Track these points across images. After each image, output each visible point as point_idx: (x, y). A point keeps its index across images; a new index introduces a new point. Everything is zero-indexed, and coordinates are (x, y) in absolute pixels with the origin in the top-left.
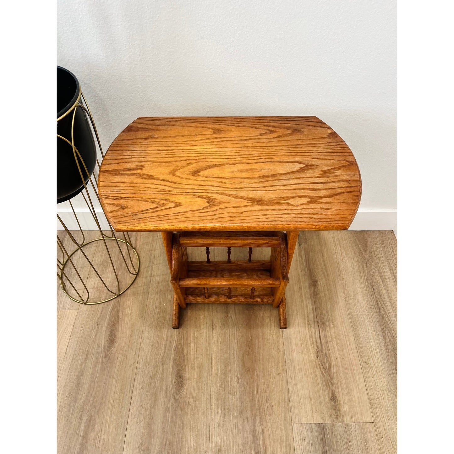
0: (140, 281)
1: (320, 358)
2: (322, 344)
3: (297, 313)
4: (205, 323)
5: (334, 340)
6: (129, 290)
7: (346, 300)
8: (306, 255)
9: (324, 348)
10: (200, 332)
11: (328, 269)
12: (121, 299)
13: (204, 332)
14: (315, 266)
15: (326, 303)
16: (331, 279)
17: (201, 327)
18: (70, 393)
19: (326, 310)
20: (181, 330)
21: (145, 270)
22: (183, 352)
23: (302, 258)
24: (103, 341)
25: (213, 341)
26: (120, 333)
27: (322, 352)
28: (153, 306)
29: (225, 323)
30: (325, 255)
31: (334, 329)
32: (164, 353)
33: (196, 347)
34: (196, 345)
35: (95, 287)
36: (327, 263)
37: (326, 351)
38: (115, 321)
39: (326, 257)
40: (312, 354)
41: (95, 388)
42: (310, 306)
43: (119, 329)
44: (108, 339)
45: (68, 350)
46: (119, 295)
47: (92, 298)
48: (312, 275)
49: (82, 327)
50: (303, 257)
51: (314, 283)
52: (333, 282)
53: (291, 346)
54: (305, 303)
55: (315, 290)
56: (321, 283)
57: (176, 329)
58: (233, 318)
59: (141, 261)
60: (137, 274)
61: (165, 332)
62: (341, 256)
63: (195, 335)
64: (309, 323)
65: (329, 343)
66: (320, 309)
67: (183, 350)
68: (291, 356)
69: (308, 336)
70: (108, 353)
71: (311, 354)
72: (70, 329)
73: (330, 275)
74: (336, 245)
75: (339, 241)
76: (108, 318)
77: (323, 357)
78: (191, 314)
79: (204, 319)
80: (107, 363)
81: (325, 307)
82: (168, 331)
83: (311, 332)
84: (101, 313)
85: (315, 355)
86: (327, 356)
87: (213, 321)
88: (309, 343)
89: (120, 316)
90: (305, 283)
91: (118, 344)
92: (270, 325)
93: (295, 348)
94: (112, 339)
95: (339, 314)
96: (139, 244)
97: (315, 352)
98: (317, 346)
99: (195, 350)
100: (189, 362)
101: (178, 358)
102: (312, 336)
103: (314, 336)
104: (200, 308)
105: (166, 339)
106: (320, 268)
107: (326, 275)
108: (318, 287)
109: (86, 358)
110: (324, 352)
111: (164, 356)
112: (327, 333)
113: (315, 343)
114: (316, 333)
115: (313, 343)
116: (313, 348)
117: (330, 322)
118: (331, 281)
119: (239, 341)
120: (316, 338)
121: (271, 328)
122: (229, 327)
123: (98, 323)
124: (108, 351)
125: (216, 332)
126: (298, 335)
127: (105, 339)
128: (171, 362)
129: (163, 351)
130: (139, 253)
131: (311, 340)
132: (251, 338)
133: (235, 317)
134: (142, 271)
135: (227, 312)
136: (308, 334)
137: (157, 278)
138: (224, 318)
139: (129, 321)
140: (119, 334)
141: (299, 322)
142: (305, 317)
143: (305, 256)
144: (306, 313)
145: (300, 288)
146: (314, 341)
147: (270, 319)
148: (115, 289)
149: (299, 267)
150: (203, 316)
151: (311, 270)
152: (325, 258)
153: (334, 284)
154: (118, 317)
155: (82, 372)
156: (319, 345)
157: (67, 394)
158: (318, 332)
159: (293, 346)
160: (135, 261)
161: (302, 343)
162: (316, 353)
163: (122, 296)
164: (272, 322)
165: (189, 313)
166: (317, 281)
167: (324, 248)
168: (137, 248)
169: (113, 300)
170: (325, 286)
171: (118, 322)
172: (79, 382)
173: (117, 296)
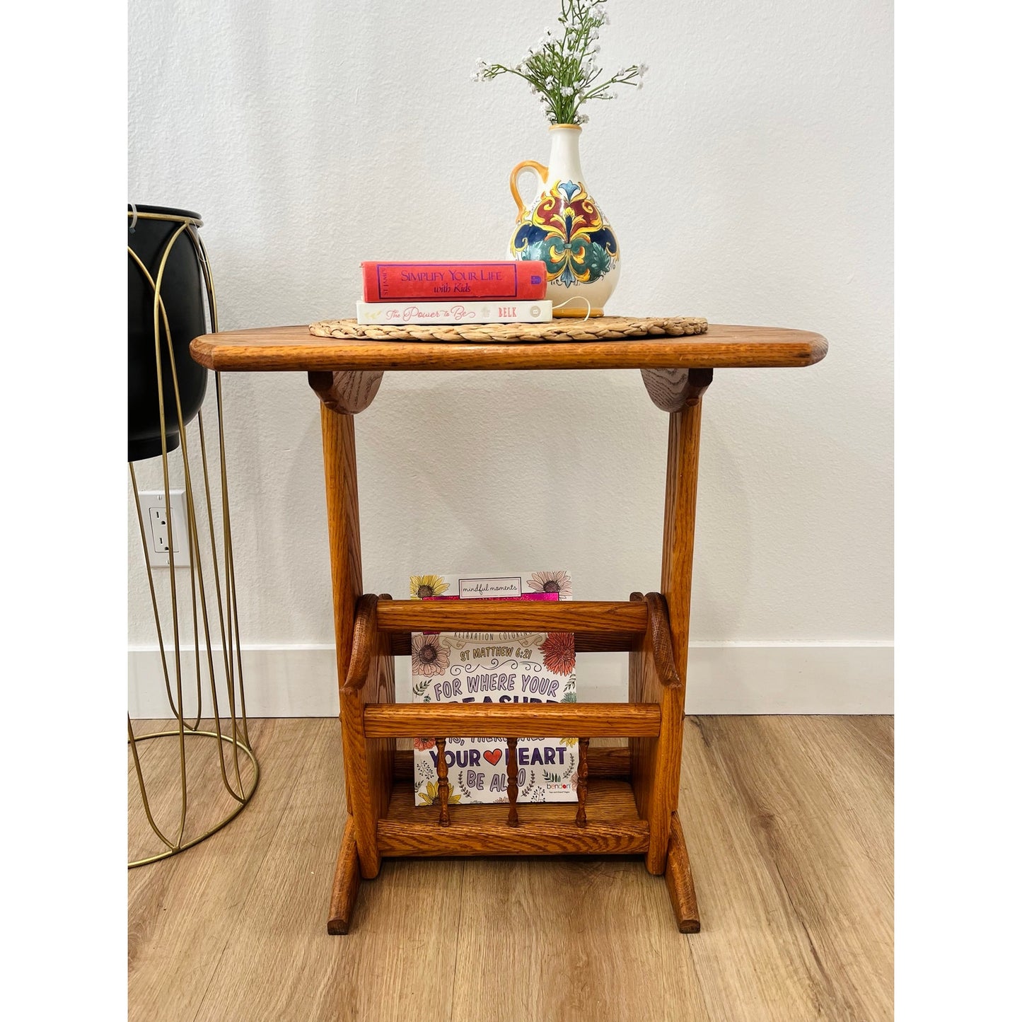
0: (248, 818)
1: (829, 1012)
2: (828, 972)
3: (728, 891)
4: (436, 918)
5: (863, 959)
6: (212, 841)
7: (871, 860)
8: (728, 762)
9: (835, 984)
10: (417, 944)
11: (796, 788)
12: (183, 860)
13: (431, 943)
14: (759, 784)
15: (812, 867)
16: (812, 811)
17: (422, 930)
19: (815, 885)
20: (354, 938)
21: (271, 796)
22: (354, 1002)
23: (717, 767)
25: (460, 967)
26: (153, 944)
27: (831, 993)
28: (275, 877)
29: (499, 918)
30: (781, 759)
31: (856, 930)
32: (288, 1004)
33: (398, 987)
34: (399, 981)
36: (791, 777)
37: (843, 991)
38: (146, 914)
39: (786, 767)
40: (799, 1002)
42: (765, 874)
43: (152, 934)
46: (178, 852)
48: (755, 803)
50: (720, 765)
51: (764, 821)
52: (818, 817)
53: (723, 981)
54: (746, 866)
55: (771, 837)
56: (785, 820)
57: (337, 938)
58: (525, 905)
59: (263, 778)
60: (246, 803)
61: (300, 946)
62: (827, 763)
63: (401, 951)
64: (770, 917)
65: (848, 968)
66: (796, 880)
67: (353, 993)
68: (727, 1009)
69: (776, 952)
71: (795, 1001)
73: (807, 803)
74: (805, 742)
75: (812, 734)
77: (837, 1008)
78: (392, 896)
79: (432, 907)
81: (812, 878)
82: (310, 943)
83: (781, 941)
85: (810, 1005)
86: (850, 1007)
87: (459, 913)
88: (783, 971)
89: (167, 903)
90: (739, 824)
91: (138, 975)
92: (645, 924)
93: (738, 985)
95: (861, 891)
96: (264, 742)
97: (808, 996)
98: (810, 978)
99: (396, 996)
102: (788, 952)
103: (794, 953)
104: (422, 881)
105: (299, 964)
106: (774, 789)
107: (795, 803)
108: (777, 831)
110: (839, 995)
111: (284, 1012)
112: (835, 944)
113: (802, 970)
114: (801, 944)
115: (796, 971)
116: (798, 985)
117: (838, 914)
118: (815, 816)
119: (545, 968)
120: (801, 956)
121: (648, 930)
122: (511, 929)
125: (469, 944)
126: (743, 951)
129: (284, 998)
130: (261, 760)
131: (789, 963)
132: (585, 958)
133: (531, 903)
134: (263, 789)
135: (507, 891)
136: (773, 945)
137: (301, 813)
138: (496, 905)
139: (191, 914)
141: (738, 913)
142: (752, 899)
143: (726, 763)
144: (755, 891)
145: (726, 832)
146: (797, 962)
147: (644, 907)
148: (172, 833)
149: (713, 788)
150: (430, 900)
151: (750, 792)
152: (783, 767)
153: (824, 822)
154: (159, 906)
156: (818, 977)
158: (802, 929)
159: (731, 982)
160: (248, 776)
161: (758, 970)
162: (812, 1000)
163: (187, 854)
164: (652, 914)
165: (385, 894)
166: (771, 817)
168: (259, 751)
169: (155, 865)
170: (799, 828)
171: (156, 917)
173: (170, 852)
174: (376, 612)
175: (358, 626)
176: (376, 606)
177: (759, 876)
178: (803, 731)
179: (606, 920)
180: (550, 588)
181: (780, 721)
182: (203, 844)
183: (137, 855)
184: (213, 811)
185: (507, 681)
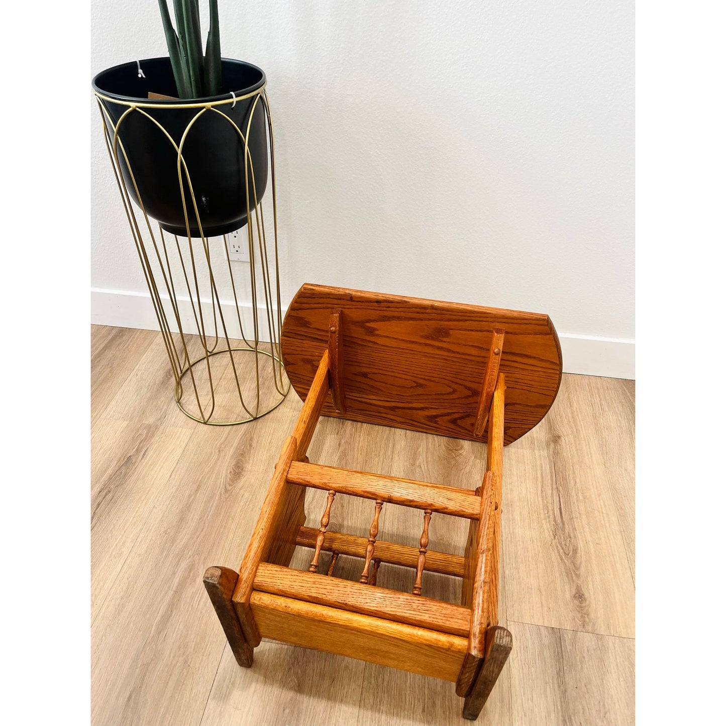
0: (288, 404)
1: (559, 538)
2: (564, 519)
3: (525, 474)
5: (584, 517)
6: (271, 415)
7: (606, 467)
9: (566, 526)
11: (579, 423)
12: (259, 423)
14: (558, 417)
15: (573, 466)
16: (582, 437)
18: (166, 531)
19: (571, 476)
24: (224, 472)
26: (250, 465)
27: (563, 529)
30: (575, 404)
31: (585, 502)
35: (223, 405)
36: (577, 415)
37: (569, 530)
38: (245, 449)
39: (576, 408)
40: (546, 531)
41: (205, 530)
42: (547, 467)
43: (249, 460)
44: (232, 471)
45: (173, 476)
46: (255, 419)
47: (216, 418)
48: (553, 428)
49: (197, 450)
51: (555, 439)
52: (585, 440)
53: (512, 515)
54: (538, 462)
55: (556, 448)
56: (566, 440)
58: (423, 468)
60: (286, 396)
62: (600, 409)
64: (543, 489)
65: (575, 520)
66: (562, 472)
68: (511, 529)
69: (541, 506)
70: (229, 488)
71: (544, 530)
72: (179, 452)
73: (581, 431)
74: (592, 394)
75: (598, 389)
76: (235, 444)
77: (564, 537)
79: (378, 463)
80: (226, 501)
81: (571, 473)
83: (545, 502)
84: (227, 438)
85: (551, 533)
86: (570, 537)
88: (542, 516)
89: (254, 445)
90: (541, 439)
91: (245, 479)
93: (519, 519)
94: (238, 471)
95: (594, 483)
97: (552, 529)
98: (555, 521)
100: (349, 516)
102: (548, 507)
103: (550, 508)
106: (565, 421)
107: (575, 430)
108: (560, 445)
109: (197, 490)
110: (567, 531)
111: (312, 503)
112: (572, 507)
113: (552, 517)
114: (555, 504)
115: (549, 517)
116: (548, 524)
117: (578, 493)
118: (583, 439)
120: (553, 510)
123: (221, 449)
124: (230, 485)
126: (525, 504)
127: (227, 470)
131: (546, 512)
133: (426, 467)
135: (414, 460)
136: (541, 503)
138: (409, 466)
139: (266, 451)
140: (248, 467)
141: (528, 485)
142: (537, 479)
144: (539, 475)
145: (532, 443)
146: (551, 513)
148: (251, 408)
150: (377, 459)
151: (552, 421)
152: (575, 409)
153: (587, 443)
154: (251, 446)
155: (188, 507)
156: (559, 521)
157: (163, 530)
158: (558, 498)
159: (516, 517)
161: (530, 514)
162: (553, 531)
163: (260, 420)
166: (559, 437)
167: (574, 397)
169: (246, 424)
170: (573, 445)
171: (250, 451)
172: (182, 519)
173: (252, 419)
177: (544, 468)
178: (593, 387)
179: (461, 480)
181: (582, 379)
182: (267, 416)
183: (236, 418)
184: (270, 398)
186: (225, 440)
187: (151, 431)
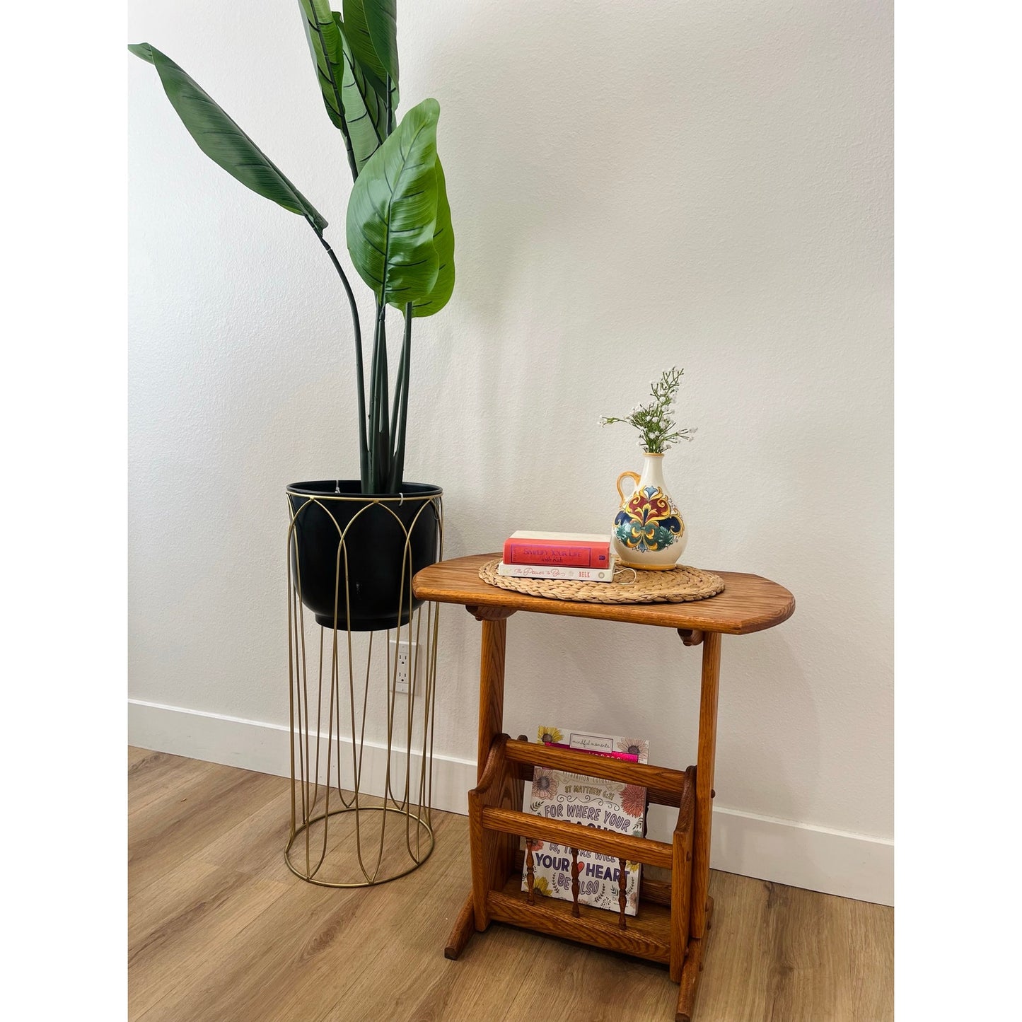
0: (419, 876)
3: (726, 1007)
4: (514, 967)
6: (393, 884)
8: (779, 922)
10: (497, 979)
11: (826, 955)
12: (374, 890)
13: (505, 980)
14: (795, 944)
15: (803, 1009)
16: (827, 973)
17: (503, 971)
18: (209, 989)
19: (797, 1019)
20: (460, 964)
21: (436, 864)
22: (447, 998)
23: (768, 925)
24: (308, 938)
25: (517, 999)
26: (344, 935)
28: (424, 915)
29: (555, 979)
30: (826, 932)
32: (410, 988)
33: (476, 998)
34: (477, 996)
36: (826, 945)
38: (345, 917)
39: (827, 937)
41: (256, 998)
42: (761, 1003)
43: (345, 929)
44: (318, 938)
45: (243, 932)
46: (372, 885)
47: (321, 874)
48: (784, 957)
49: (285, 909)
50: (771, 923)
51: (783, 970)
52: (830, 978)
54: (750, 992)
55: (782, 981)
56: (802, 973)
57: (449, 961)
58: (575, 977)
59: (435, 852)
60: (420, 865)
61: (426, 960)
62: (864, 942)
63: (485, 980)
66: (783, 1013)
67: (448, 994)
70: (306, 956)
72: (264, 907)
73: (827, 966)
74: (856, 924)
75: (866, 918)
76: (335, 909)
78: (491, 946)
79: (514, 960)
80: (296, 970)
81: (798, 1015)
82: (432, 959)
84: (328, 901)
87: (530, 969)
89: (358, 913)
90: (762, 969)
91: (331, 950)
92: (653, 1010)
94: (325, 939)
96: (442, 828)
99: (473, 1003)
101: (432, 1004)
104: (514, 942)
105: (423, 969)
106: (806, 950)
107: (817, 964)
108: (790, 979)
109: (266, 952)
111: (406, 992)
119: (571, 1016)
121: (654, 1014)
122: (560, 988)
123: (315, 912)
124: (309, 954)
125: (529, 988)
127: (312, 937)
128: (415, 1006)
129: (408, 984)
130: (437, 840)
132: (601, 1018)
133: (580, 976)
134: (432, 860)
135: (567, 965)
137: (451, 880)
138: (555, 971)
139: (370, 923)
140: (341, 937)
143: (777, 924)
144: (747, 1013)
145: (748, 971)
147: (658, 1002)
148: (371, 872)
149: (756, 938)
150: (514, 955)
151: (784, 949)
152: (824, 937)
153: (833, 982)
154: (353, 914)
155: (247, 968)
157: (206, 987)
160: (425, 849)
163: (377, 887)
164: (661, 1007)
165: (487, 944)
166: (791, 969)
167: (826, 922)
168: (437, 834)
169: (357, 889)
170: (810, 981)
171: (350, 919)
172: (234, 979)
173: (367, 884)
174: (505, 746)
175: (491, 753)
176: (506, 742)
177: (756, 1004)
178: (859, 915)
180: (634, 750)
181: (843, 903)
182: (387, 884)
184: (399, 865)
185: (594, 813)
186: (325, 902)
187: (241, 880)
